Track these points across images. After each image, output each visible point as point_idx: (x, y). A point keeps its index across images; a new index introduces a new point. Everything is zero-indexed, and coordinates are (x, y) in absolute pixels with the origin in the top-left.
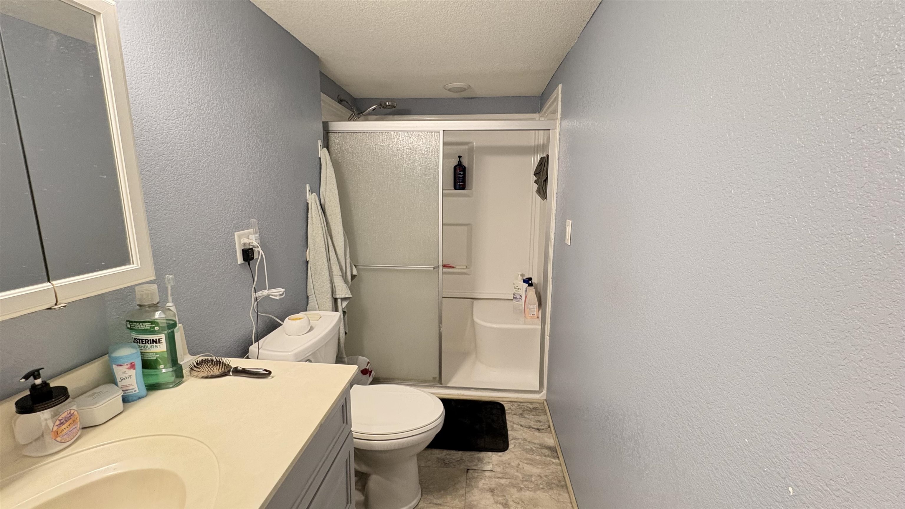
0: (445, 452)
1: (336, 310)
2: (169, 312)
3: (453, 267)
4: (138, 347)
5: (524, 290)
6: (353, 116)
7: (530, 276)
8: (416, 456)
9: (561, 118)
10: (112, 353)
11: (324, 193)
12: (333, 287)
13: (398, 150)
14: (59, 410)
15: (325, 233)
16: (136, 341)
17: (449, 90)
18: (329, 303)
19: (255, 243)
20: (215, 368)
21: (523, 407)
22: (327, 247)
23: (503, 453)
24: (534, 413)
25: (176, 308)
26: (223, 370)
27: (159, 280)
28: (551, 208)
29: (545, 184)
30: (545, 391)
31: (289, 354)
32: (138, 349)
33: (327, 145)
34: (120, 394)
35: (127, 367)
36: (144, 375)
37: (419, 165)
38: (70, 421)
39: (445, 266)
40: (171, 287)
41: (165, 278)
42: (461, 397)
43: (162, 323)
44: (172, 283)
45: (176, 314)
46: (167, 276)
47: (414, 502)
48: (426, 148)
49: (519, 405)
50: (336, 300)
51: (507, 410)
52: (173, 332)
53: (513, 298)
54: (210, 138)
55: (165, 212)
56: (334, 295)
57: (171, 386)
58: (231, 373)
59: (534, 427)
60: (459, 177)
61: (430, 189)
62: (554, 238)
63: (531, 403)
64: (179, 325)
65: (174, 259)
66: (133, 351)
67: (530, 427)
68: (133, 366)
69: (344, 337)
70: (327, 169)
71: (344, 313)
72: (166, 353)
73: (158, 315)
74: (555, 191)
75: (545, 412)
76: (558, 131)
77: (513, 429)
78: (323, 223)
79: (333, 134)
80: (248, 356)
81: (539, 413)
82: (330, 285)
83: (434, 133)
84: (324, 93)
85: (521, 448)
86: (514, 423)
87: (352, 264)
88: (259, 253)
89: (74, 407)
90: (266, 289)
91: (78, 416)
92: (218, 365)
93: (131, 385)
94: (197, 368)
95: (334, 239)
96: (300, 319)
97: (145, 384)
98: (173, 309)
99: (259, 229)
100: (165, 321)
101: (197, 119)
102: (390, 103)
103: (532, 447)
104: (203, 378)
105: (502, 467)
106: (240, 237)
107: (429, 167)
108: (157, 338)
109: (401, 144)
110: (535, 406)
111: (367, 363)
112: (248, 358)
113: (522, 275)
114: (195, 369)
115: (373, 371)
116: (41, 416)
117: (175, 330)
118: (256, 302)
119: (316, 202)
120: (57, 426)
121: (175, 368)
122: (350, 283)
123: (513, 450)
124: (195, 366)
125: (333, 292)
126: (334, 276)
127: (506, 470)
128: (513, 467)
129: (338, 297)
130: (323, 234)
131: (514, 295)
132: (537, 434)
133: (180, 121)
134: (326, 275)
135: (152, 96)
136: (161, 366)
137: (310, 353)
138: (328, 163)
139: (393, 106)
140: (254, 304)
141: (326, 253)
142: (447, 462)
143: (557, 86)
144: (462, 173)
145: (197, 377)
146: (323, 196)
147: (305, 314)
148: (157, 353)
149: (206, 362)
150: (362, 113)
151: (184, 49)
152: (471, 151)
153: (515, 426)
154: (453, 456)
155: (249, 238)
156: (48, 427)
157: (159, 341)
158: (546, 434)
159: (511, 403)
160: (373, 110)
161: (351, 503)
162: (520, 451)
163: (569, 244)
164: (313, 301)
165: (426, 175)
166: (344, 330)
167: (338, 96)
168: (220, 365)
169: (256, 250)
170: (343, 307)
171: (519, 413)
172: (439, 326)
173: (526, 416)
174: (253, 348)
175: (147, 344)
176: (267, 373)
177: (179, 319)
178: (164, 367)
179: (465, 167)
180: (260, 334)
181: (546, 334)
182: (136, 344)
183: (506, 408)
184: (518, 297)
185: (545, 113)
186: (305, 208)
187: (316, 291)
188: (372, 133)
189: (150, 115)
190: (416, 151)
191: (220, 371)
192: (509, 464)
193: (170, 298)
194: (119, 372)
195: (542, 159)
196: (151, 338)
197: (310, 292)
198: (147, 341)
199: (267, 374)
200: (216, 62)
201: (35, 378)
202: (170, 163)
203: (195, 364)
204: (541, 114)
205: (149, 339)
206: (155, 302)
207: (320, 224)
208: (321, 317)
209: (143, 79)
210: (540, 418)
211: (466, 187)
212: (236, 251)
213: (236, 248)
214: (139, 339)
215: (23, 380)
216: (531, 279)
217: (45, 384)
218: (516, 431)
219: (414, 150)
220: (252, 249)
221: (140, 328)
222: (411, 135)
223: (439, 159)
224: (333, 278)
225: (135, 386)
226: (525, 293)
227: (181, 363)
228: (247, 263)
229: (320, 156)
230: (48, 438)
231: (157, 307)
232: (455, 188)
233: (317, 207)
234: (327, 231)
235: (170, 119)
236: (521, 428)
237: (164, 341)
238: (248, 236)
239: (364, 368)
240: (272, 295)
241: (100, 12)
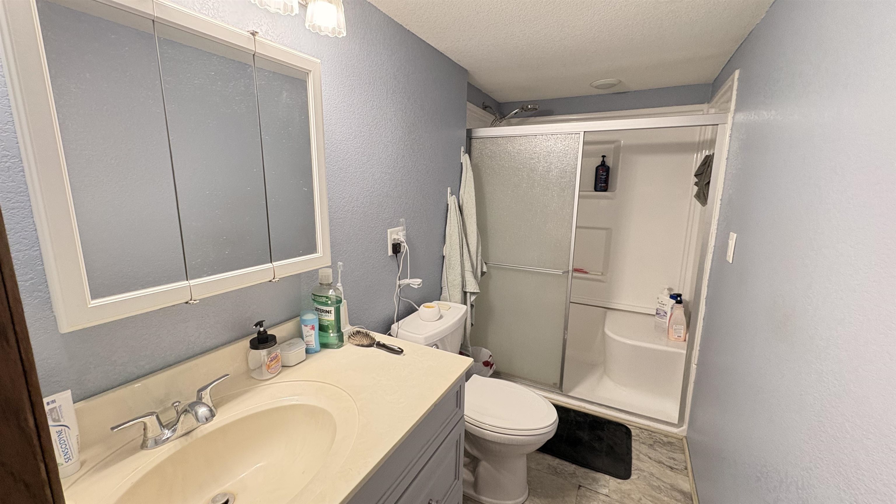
0: (557, 461)
1: (465, 303)
2: (337, 290)
3: (586, 273)
4: (317, 314)
5: (670, 306)
6: (496, 121)
7: (680, 292)
8: (525, 456)
9: (736, 111)
10: (303, 315)
11: (463, 195)
12: (463, 281)
13: (535, 153)
14: (272, 351)
15: (460, 232)
16: (317, 309)
17: (596, 87)
18: (458, 296)
19: (402, 239)
20: (364, 339)
21: (654, 438)
22: (461, 244)
23: (622, 481)
24: (669, 448)
25: (343, 287)
26: (370, 341)
27: (333, 266)
28: (712, 216)
29: (707, 188)
30: (685, 427)
31: (421, 337)
32: (317, 316)
33: (469, 151)
34: (305, 346)
35: (310, 328)
36: (320, 336)
37: (556, 167)
38: (276, 360)
39: (576, 270)
40: (341, 271)
41: (338, 264)
42: (582, 410)
43: (333, 298)
44: (342, 269)
45: (342, 292)
46: (339, 262)
47: (521, 500)
48: (564, 151)
49: (650, 435)
50: (465, 293)
51: (634, 436)
52: (339, 306)
53: (655, 314)
54: (376, 153)
55: (341, 212)
56: (464, 289)
57: (336, 347)
58: (375, 345)
59: (666, 463)
60: (601, 178)
61: (566, 192)
62: (714, 252)
63: (666, 436)
64: (344, 301)
65: (345, 249)
66: (315, 317)
67: (660, 462)
68: (313, 328)
69: (470, 328)
70: (467, 173)
71: (472, 306)
72: (334, 322)
73: (331, 292)
74: (720, 197)
75: (684, 450)
76: (729, 126)
77: (639, 459)
78: (459, 223)
79: (475, 139)
80: (390, 333)
81: (675, 449)
82: (460, 279)
83: (574, 135)
84: (470, 102)
85: (645, 482)
86: (640, 453)
87: (483, 262)
88: (405, 247)
89: (279, 351)
90: (408, 278)
91: (280, 357)
92: (367, 337)
93: (311, 341)
94: (353, 336)
95: (468, 237)
96: (432, 307)
97: (320, 342)
98: (341, 288)
99: (406, 227)
100: (335, 297)
101: (367, 139)
102: (532, 106)
103: (660, 484)
104: (356, 345)
105: (619, 495)
106: (391, 233)
107: (566, 169)
108: (330, 310)
109: (539, 147)
110: (670, 440)
111: (489, 356)
112: (390, 335)
113: (670, 289)
114: (352, 337)
115: (494, 365)
116: (262, 352)
117: (341, 305)
118: (399, 289)
119: (455, 203)
120: (269, 361)
121: (339, 334)
122: (479, 279)
123: (636, 482)
124: (352, 335)
125: (463, 286)
126: (466, 272)
127: (625, 499)
128: (632, 499)
129: (467, 291)
130: (459, 233)
131: (657, 310)
132: (668, 471)
133: (356, 142)
134: (458, 270)
135: (339, 124)
136: (330, 331)
137: (438, 339)
138: (468, 168)
139: (535, 109)
140: (397, 290)
141: (460, 250)
142: (558, 470)
143: (733, 71)
144: (604, 174)
145: (352, 343)
146: (462, 198)
147: (437, 304)
148: (328, 321)
149: (358, 332)
150: (504, 117)
151: (363, 84)
152: (618, 150)
153: (641, 456)
154: (565, 467)
155: (398, 235)
156: (265, 361)
157: (330, 312)
158: (681, 476)
159: (640, 430)
160: (515, 114)
161: (458, 480)
162: (645, 485)
163: (731, 262)
164: (445, 292)
165: (562, 178)
166: (470, 322)
167: (483, 103)
168: (368, 338)
169: (403, 244)
170: (471, 301)
171: (649, 443)
172: (564, 332)
173: (657, 449)
174: (394, 327)
175: (323, 313)
176: (400, 350)
177: (344, 296)
178: (332, 332)
179: (609, 167)
180: (400, 315)
181: (693, 361)
182: (316, 312)
183: (633, 434)
184: (662, 314)
185: (717, 102)
186: (446, 208)
187: (448, 284)
188: (511, 138)
189: (337, 139)
190: (553, 154)
191: (368, 342)
192: (629, 495)
193: (340, 280)
194: (306, 330)
195: (707, 157)
196: (326, 309)
197: (444, 284)
198: (323, 311)
199: (400, 352)
200: (384, 90)
201: (261, 327)
202: (347, 175)
203: (352, 334)
204: (710, 105)
205: (324, 309)
206: (330, 283)
207: (457, 223)
208: (450, 308)
209: (334, 112)
210: (675, 456)
211: (609, 190)
212: (387, 245)
213: (388, 243)
214: (319, 309)
215: (254, 327)
216: (680, 295)
217: (265, 332)
218: (643, 462)
219: (551, 153)
220: (399, 244)
221: (319, 301)
222: (550, 138)
223: (577, 161)
224: (464, 272)
225: (314, 343)
226: (671, 310)
227: (343, 331)
228: (395, 255)
229: (461, 162)
230: (264, 368)
231: (331, 286)
232: (596, 190)
233: (456, 208)
234: (462, 230)
235: (349, 141)
236: (649, 460)
237: (333, 312)
238: (398, 233)
239: (486, 360)
240: (412, 284)
241: (311, 70)
